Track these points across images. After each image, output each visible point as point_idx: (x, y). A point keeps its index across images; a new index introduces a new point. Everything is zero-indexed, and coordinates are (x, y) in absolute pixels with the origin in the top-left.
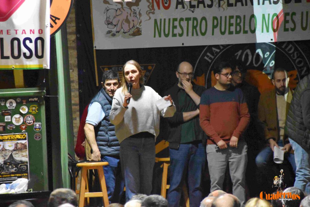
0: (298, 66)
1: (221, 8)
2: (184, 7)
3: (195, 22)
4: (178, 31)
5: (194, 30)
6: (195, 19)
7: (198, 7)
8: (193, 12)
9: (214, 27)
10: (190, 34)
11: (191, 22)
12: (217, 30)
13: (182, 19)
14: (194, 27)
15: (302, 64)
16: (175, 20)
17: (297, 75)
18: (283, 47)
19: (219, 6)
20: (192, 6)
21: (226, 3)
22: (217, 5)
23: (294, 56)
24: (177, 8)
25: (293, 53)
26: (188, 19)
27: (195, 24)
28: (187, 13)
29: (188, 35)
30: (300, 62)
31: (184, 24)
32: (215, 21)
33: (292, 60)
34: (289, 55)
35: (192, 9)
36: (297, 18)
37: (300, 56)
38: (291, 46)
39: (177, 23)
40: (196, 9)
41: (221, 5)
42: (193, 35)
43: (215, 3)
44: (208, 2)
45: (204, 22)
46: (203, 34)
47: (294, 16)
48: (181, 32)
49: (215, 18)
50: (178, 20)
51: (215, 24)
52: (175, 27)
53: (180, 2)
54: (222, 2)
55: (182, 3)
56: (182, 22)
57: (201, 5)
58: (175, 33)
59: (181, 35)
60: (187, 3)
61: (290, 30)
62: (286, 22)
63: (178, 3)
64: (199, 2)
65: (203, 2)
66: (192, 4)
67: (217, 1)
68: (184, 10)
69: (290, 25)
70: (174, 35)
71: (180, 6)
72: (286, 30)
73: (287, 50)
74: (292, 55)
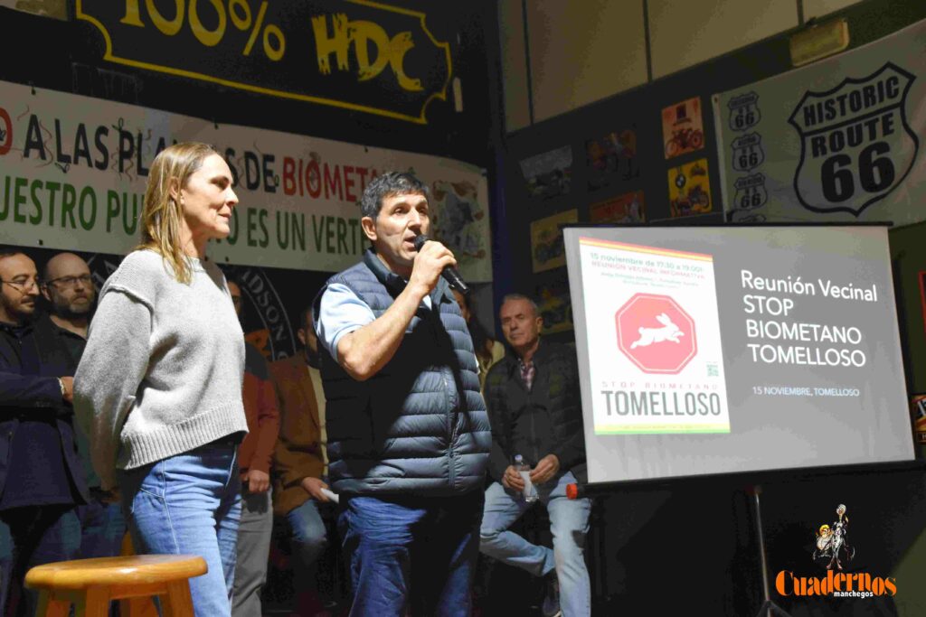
0: (271, 320)
1: (123, 175)
2: (43, 156)
3: (69, 195)
4: (28, 209)
5: (67, 213)
6: (69, 188)
7: (76, 162)
8: (65, 171)
9: (112, 214)
10: (58, 221)
11: (59, 195)
12: (117, 222)
13: (37, 184)
14: (67, 208)
15: (275, 320)
16: (21, 182)
17: (268, 341)
18: (244, 278)
19: (121, 169)
20: (63, 158)
21: (135, 167)
22: (117, 167)
23: (263, 301)
24: (26, 155)
25: (262, 293)
26: (53, 187)
27: (69, 200)
28: (51, 173)
29: (51, 223)
30: (273, 315)
31: (43, 194)
32: (114, 201)
33: (260, 307)
34: (255, 296)
35: (63, 165)
36: (270, 223)
37: (273, 302)
38: (257, 278)
39: (25, 191)
40: (72, 165)
41: (125, 167)
42: (64, 224)
43: (111, 162)
44: (97, 156)
45: (88, 198)
46: (88, 226)
47: (264, 217)
48: (35, 214)
49: (112, 194)
50: (30, 183)
51: (114, 207)
52: (20, 200)
53: (34, 144)
54: (126, 163)
55: (39, 145)
56: (38, 190)
57: (82, 160)
58: (21, 213)
59: (36, 221)
60: (51, 146)
61: (258, 243)
62: (252, 227)
63: (30, 145)
64: (78, 153)
65: (86, 153)
66: (64, 152)
67: (117, 157)
68: (44, 162)
69: (258, 235)
70: (20, 219)
71: (34, 153)
72: (252, 243)
73: (250, 285)
74: (259, 298)
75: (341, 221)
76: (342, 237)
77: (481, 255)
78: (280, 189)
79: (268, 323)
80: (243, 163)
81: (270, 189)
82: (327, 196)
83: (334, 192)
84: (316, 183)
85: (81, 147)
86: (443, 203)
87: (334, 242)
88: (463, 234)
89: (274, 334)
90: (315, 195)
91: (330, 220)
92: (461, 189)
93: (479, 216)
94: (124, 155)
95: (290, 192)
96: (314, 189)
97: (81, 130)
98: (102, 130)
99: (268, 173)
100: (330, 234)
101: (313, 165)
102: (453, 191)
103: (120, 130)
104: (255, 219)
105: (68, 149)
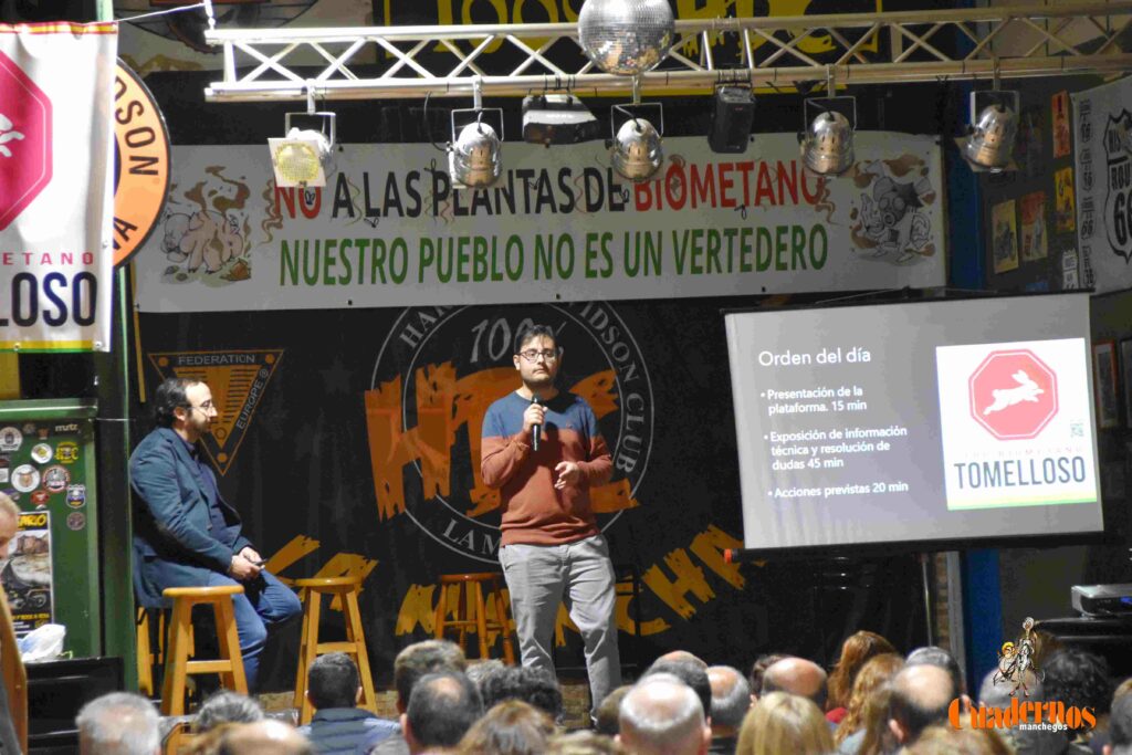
0: (618, 359)
1: (439, 218)
2: (351, 214)
3: (379, 249)
4: (338, 270)
5: (377, 268)
6: (379, 242)
7: (386, 214)
8: (374, 226)
9: (424, 263)
10: (367, 278)
11: (368, 251)
12: (431, 271)
13: (347, 243)
14: (377, 263)
15: (625, 358)
16: (330, 243)
17: (615, 383)
18: (583, 314)
19: (436, 213)
20: (372, 212)
21: (451, 208)
22: (431, 212)
23: (607, 337)
24: (335, 215)
25: (606, 329)
26: (362, 243)
27: (379, 256)
28: (359, 228)
29: (361, 282)
30: (621, 352)
31: (352, 253)
32: (427, 248)
33: (604, 344)
34: (598, 333)
35: (372, 219)
36: (616, 248)
37: (621, 337)
38: (600, 312)
39: (334, 252)
40: (381, 218)
41: (440, 210)
42: (373, 281)
43: (424, 206)
44: (408, 202)
45: (399, 249)
46: (399, 280)
47: (608, 243)
48: (344, 275)
49: (425, 242)
50: (339, 243)
51: (427, 256)
52: (330, 261)
53: (343, 203)
54: (441, 205)
55: (348, 204)
56: (347, 249)
57: (393, 211)
58: (330, 275)
59: (345, 281)
60: (359, 202)
61: (599, 274)
62: (591, 255)
63: (338, 204)
64: (388, 203)
65: (397, 203)
66: (373, 206)
67: (431, 200)
68: (352, 219)
69: (600, 263)
70: (329, 281)
71: (343, 211)
72: (591, 274)
73: (592, 321)
74: (603, 335)
75: (712, 233)
76: (713, 253)
77: (930, 251)
78: (630, 206)
79: (615, 362)
80: (581, 182)
81: (615, 207)
82: (694, 205)
83: (704, 200)
84: (679, 190)
85: (392, 197)
86: (869, 190)
87: (701, 260)
88: (903, 227)
89: (622, 375)
90: (677, 206)
91: (698, 233)
92: (899, 167)
93: (930, 198)
94: (438, 197)
95: (641, 207)
96: (676, 197)
97: (391, 178)
98: (414, 175)
99: (615, 188)
100: (697, 251)
101: (676, 169)
102: (888, 172)
103: (433, 171)
104: (596, 246)
105: (377, 202)
